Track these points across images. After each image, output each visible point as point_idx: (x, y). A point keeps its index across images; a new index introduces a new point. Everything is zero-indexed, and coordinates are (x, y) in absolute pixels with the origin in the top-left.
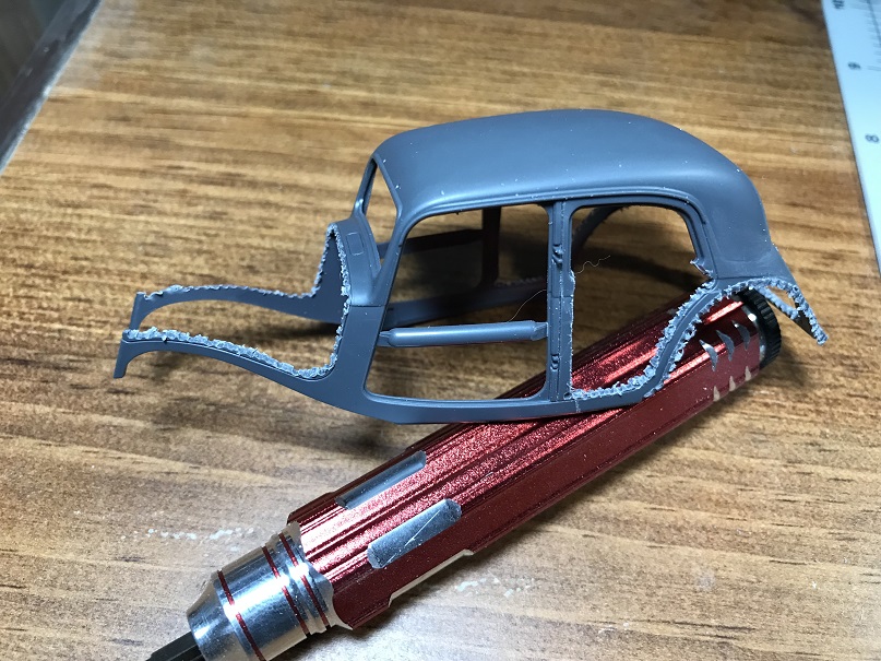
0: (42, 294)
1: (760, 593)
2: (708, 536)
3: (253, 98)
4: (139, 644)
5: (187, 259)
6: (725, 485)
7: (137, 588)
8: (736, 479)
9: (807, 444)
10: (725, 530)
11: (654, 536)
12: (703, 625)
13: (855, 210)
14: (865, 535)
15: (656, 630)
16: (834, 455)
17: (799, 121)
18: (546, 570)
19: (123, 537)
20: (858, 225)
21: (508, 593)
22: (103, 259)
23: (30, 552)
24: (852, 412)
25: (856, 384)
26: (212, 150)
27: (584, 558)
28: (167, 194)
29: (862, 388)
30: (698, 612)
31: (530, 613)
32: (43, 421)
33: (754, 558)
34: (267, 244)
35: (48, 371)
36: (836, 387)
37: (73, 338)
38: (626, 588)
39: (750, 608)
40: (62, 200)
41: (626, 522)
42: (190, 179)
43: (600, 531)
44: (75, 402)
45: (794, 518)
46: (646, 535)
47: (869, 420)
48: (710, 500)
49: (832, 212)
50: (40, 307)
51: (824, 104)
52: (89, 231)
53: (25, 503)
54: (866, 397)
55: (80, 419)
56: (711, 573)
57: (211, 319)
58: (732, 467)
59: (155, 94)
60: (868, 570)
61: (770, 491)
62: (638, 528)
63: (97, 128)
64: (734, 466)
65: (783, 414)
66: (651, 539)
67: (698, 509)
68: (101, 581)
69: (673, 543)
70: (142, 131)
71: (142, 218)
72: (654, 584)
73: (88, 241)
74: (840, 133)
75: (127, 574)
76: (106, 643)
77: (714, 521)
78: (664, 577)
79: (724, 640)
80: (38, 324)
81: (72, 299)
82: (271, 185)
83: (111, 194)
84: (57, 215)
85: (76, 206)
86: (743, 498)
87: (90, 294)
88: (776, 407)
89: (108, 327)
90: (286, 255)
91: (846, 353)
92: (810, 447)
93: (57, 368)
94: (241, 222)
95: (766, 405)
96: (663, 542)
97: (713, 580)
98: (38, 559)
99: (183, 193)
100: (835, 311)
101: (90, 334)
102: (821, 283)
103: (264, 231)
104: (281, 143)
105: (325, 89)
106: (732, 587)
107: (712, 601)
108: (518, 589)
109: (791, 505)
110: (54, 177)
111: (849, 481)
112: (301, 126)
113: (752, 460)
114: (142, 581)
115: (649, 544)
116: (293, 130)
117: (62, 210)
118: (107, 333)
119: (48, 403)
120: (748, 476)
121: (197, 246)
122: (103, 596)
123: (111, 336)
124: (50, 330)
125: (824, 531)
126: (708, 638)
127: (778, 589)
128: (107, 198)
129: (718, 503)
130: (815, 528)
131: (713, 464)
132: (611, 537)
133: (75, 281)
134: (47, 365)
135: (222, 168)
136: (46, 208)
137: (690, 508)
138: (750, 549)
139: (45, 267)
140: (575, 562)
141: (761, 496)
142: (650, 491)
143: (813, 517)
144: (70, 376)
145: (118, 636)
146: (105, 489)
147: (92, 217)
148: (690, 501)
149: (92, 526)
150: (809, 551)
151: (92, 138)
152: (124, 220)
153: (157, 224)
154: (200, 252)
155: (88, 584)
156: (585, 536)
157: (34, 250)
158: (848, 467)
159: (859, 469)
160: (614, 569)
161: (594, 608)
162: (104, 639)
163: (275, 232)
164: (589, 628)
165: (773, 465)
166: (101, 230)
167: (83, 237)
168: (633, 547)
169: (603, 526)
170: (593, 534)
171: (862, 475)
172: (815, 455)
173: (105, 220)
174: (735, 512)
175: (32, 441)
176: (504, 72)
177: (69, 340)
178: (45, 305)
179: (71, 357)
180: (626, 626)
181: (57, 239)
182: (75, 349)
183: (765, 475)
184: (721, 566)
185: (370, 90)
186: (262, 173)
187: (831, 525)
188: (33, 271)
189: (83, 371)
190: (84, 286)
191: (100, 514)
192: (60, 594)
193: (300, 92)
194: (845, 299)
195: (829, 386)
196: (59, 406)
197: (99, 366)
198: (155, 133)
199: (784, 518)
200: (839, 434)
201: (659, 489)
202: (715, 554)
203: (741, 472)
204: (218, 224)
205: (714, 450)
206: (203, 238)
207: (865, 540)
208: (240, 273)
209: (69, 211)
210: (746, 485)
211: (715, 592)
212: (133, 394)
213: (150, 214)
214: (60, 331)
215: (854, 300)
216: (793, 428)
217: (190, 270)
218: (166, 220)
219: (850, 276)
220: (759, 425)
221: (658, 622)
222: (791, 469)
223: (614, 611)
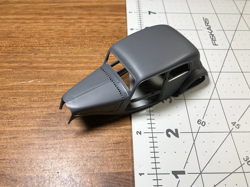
2: (83, 68)
6: (88, 60)
10: (86, 67)
13: (124, 11)
15: (69, 84)
18: (48, 77)
20: (124, 13)
21: (39, 82)
27: (56, 74)
30: (78, 80)
31: (44, 84)
36: (114, 41)
38: (64, 78)
41: (66, 68)
43: (60, 70)
46: (69, 69)
49: (119, 12)
56: (82, 74)
58: (89, 57)
61: (97, 60)
65: (102, 47)
66: (70, 70)
69: (75, 70)
72: (70, 77)
77: (84, 66)
78: (72, 75)
86: (91, 61)
91: (117, 35)
95: (99, 46)
96: (73, 70)
100: (116, 28)
102: (114, 24)
108: (42, 81)
109: (101, 62)
113: (94, 55)
120: (93, 58)
129: (85, 63)
131: (86, 56)
132: (62, 70)
140: (54, 75)
141: (95, 60)
148: (80, 63)
160: (62, 75)
161: (57, 82)
164: (55, 85)
165: (98, 56)
168: (67, 71)
174: (89, 64)
180: (63, 84)
183: (96, 57)
184: (85, 72)
194: (119, 26)
195: (112, 41)
199: (99, 64)
201: (74, 62)
202: (83, 71)
203: (91, 57)
215: (121, 26)
216: (104, 49)
219: (121, 22)
220: (96, 49)
221: (70, 82)
222: (102, 56)
223: (61, 82)
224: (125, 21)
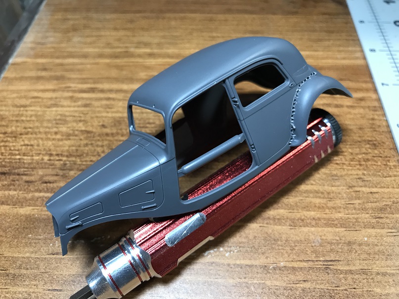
0: (11, 144)
1: (341, 244)
2: (316, 222)
3: (101, 56)
4: (60, 290)
5: (75, 124)
6: (322, 199)
7: (58, 266)
8: (326, 196)
9: (356, 179)
10: (323, 219)
11: (292, 224)
12: (317, 261)
13: (368, 79)
14: (387, 215)
15: (296, 265)
16: (369, 182)
17: (340, 46)
18: (244, 243)
19: (51, 245)
20: (370, 85)
21: (227, 255)
22: (37, 127)
23: (9, 254)
24: (375, 163)
25: (376, 152)
26: (84, 79)
27: (261, 236)
28: (66, 98)
29: (378, 153)
30: (314, 255)
31: (238, 262)
32: (13, 198)
33: (337, 230)
34: (110, 115)
35: (15, 176)
36: (367, 154)
37: (25, 161)
38: (280, 247)
39: (338, 252)
40: (18, 105)
41: (278, 219)
42: (74, 91)
43: (267, 224)
44: (27, 188)
45: (354, 211)
46: (288, 224)
47: (383, 166)
48: (315, 206)
49: (358, 82)
50: (10, 150)
51: (350, 38)
52: (31, 116)
53: (6, 233)
54: (381, 157)
55: (30, 195)
56: (319, 238)
57: (87, 148)
58: (324, 191)
59: (58, 58)
60: (390, 231)
61: (342, 200)
62: (284, 221)
63: (33, 74)
64: (325, 191)
65: (345, 167)
66: (290, 225)
67: (310, 211)
68: (42, 264)
69: (301, 226)
70: (53, 74)
71: (54, 109)
72: (293, 245)
73: (30, 121)
74: (358, 49)
75: (54, 260)
76: (45, 291)
77: (318, 215)
78: (298, 241)
79: (327, 266)
80: (9, 157)
81: (25, 145)
82: (111, 91)
83: (40, 100)
84: (16, 111)
85: (25, 106)
86: (330, 204)
87: (32, 143)
88: (341, 165)
89: (41, 156)
90: (118, 119)
91: (370, 139)
92: (358, 180)
93: (19, 174)
94: (98, 107)
95: (337, 164)
96: (296, 226)
97: (320, 241)
98: (12, 257)
99: (71, 98)
100: (364, 122)
101: (33, 159)
102: (356, 111)
103: (108, 110)
104: (114, 73)
105: (132, 50)
106: (328, 243)
107: (320, 250)
108: (232, 252)
109: (352, 206)
110: (15, 95)
111: (377, 193)
112: (122, 66)
113: (333, 188)
114: (60, 263)
115: (289, 227)
116: (119, 68)
117: (18, 109)
118: (41, 159)
119: (15, 190)
120: (332, 194)
121: (79, 119)
122: (44, 271)
123: (43, 159)
124: (15, 159)
125: (368, 215)
126: (320, 266)
127: (349, 242)
128: (39, 102)
129: (319, 208)
130: (363, 214)
131: (315, 191)
132: (272, 226)
133: (26, 138)
134: (14, 174)
135: (89, 86)
136: (11, 108)
137: (307, 211)
138: (336, 226)
139: (12, 133)
140: (257, 238)
141: (338, 202)
142: (288, 205)
143: (362, 209)
144: (25, 178)
145: (50, 288)
146: (42, 225)
147: (32, 111)
148: (307, 208)
149: (37, 241)
150: (362, 224)
151: (31, 78)
152: (46, 111)
153: (61, 111)
154: (80, 121)
155: (36, 266)
156: (260, 226)
157: (7, 126)
158: (376, 187)
159: (381, 187)
160: (274, 240)
161: (267, 258)
162: (44, 290)
163: (113, 110)
164: (266, 266)
165: (343, 189)
166: (36, 116)
167: (28, 119)
168: (282, 230)
169: (268, 222)
170: (264, 225)
171: (383, 190)
172: (361, 183)
173: (38, 111)
174: (327, 211)
175: (8, 207)
176: (210, 37)
177: (24, 163)
178: (12, 148)
179: (25, 170)
180: (282, 264)
181: (17, 121)
182: (26, 166)
183: (339, 193)
184: (323, 234)
185: (152, 49)
186: (106, 86)
187: (371, 212)
188: (7, 135)
189: (31, 175)
190: (30, 139)
191: (40, 235)
192: (24, 271)
193: (121, 52)
194: (368, 117)
195: (364, 153)
196: (20, 191)
197: (38, 172)
198: (58, 74)
199: (349, 211)
200: (370, 173)
201: (292, 204)
202: (320, 229)
203: (329, 193)
204: (88, 109)
205: (315, 185)
206: (82, 115)
207: (387, 217)
208: (99, 128)
209: (22, 109)
210: (331, 199)
211: (321, 245)
212: (53, 183)
213: (58, 107)
214: (19, 159)
215: (371, 117)
216: (350, 172)
217: (76, 128)
218: (65, 109)
219: (369, 107)
220: (335, 173)
221: (297, 261)
222: (351, 190)
223: (276, 258)
224: (376, 104)
